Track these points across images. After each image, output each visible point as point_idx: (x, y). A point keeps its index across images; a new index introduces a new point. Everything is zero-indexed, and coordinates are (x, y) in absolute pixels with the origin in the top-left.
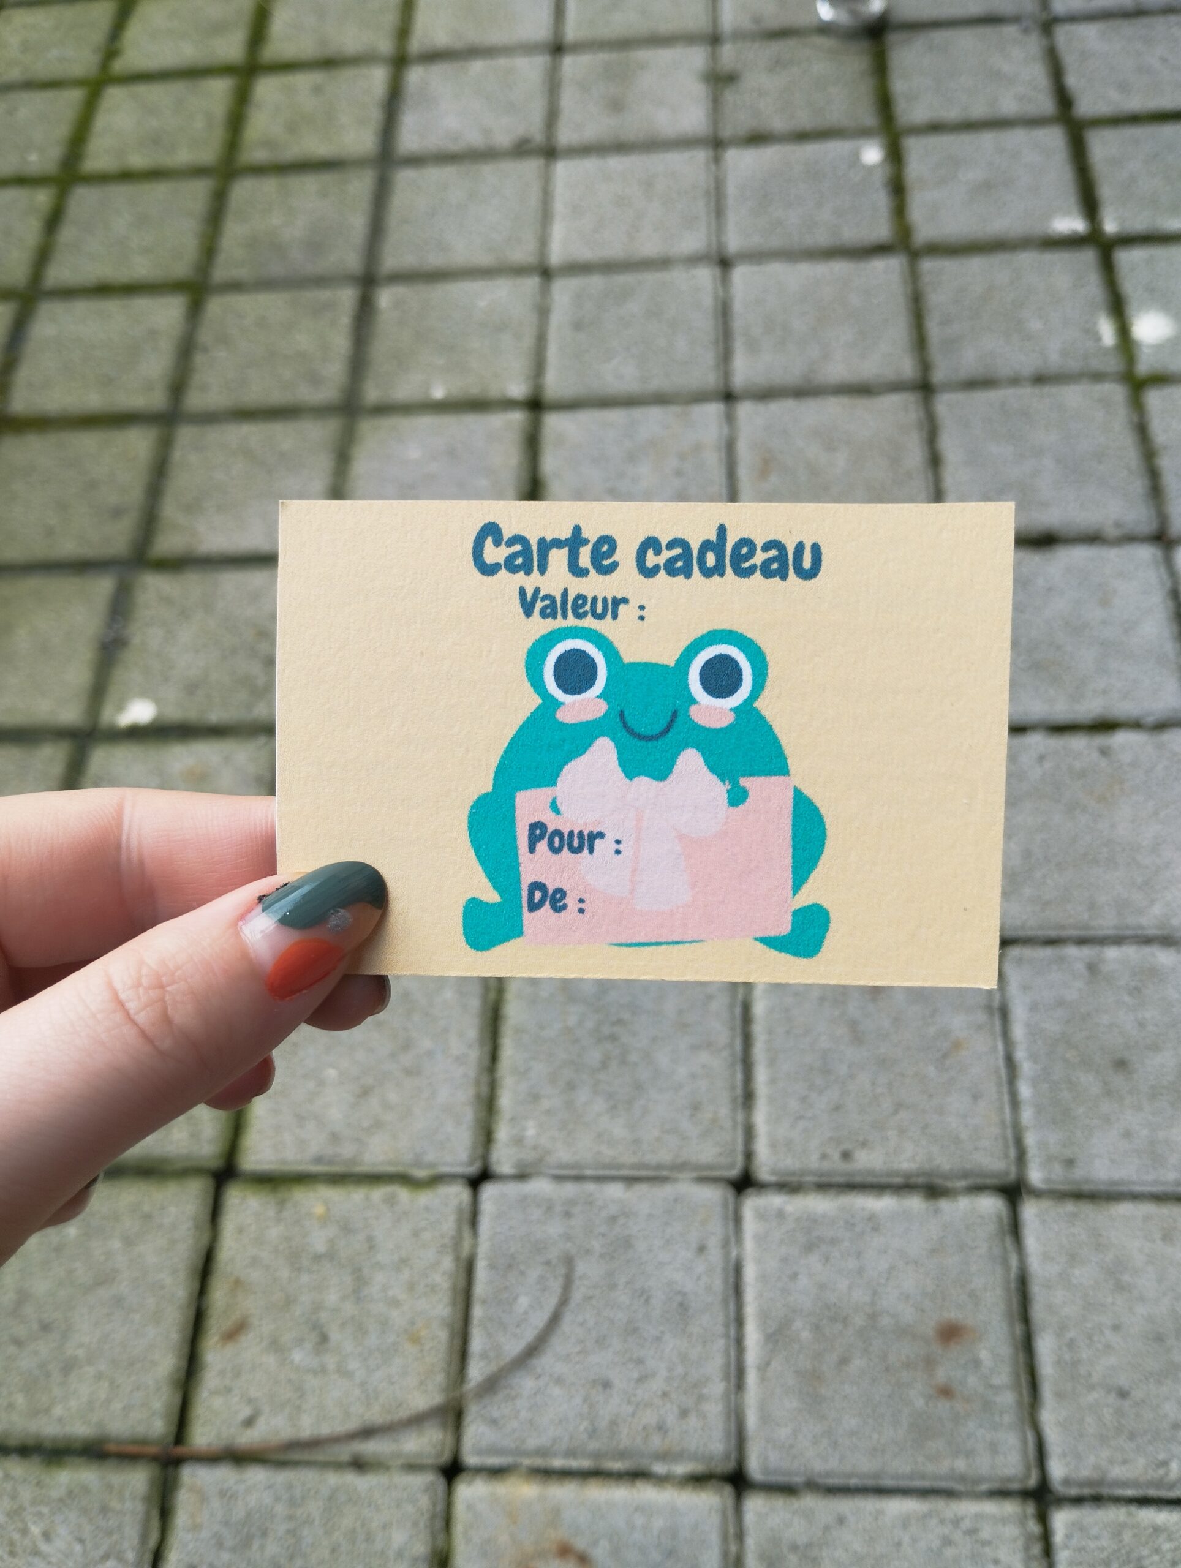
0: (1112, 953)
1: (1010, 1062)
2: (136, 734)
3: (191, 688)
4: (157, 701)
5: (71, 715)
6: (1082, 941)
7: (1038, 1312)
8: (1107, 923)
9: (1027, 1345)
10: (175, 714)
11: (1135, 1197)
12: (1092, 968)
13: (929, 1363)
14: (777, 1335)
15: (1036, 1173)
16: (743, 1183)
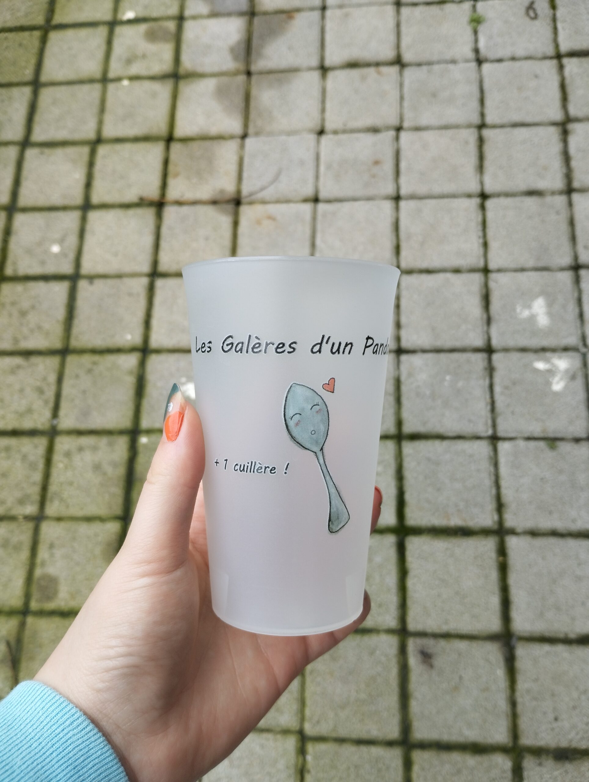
0: (436, 66)
1: (402, 98)
2: (130, 22)
3: (146, 7)
4: (136, 12)
5: (108, 17)
6: (428, 64)
7: (402, 157)
8: (435, 58)
10: (141, 15)
11: (433, 128)
12: (429, 71)
13: (370, 170)
14: (329, 167)
15: (406, 124)
16: (321, 132)
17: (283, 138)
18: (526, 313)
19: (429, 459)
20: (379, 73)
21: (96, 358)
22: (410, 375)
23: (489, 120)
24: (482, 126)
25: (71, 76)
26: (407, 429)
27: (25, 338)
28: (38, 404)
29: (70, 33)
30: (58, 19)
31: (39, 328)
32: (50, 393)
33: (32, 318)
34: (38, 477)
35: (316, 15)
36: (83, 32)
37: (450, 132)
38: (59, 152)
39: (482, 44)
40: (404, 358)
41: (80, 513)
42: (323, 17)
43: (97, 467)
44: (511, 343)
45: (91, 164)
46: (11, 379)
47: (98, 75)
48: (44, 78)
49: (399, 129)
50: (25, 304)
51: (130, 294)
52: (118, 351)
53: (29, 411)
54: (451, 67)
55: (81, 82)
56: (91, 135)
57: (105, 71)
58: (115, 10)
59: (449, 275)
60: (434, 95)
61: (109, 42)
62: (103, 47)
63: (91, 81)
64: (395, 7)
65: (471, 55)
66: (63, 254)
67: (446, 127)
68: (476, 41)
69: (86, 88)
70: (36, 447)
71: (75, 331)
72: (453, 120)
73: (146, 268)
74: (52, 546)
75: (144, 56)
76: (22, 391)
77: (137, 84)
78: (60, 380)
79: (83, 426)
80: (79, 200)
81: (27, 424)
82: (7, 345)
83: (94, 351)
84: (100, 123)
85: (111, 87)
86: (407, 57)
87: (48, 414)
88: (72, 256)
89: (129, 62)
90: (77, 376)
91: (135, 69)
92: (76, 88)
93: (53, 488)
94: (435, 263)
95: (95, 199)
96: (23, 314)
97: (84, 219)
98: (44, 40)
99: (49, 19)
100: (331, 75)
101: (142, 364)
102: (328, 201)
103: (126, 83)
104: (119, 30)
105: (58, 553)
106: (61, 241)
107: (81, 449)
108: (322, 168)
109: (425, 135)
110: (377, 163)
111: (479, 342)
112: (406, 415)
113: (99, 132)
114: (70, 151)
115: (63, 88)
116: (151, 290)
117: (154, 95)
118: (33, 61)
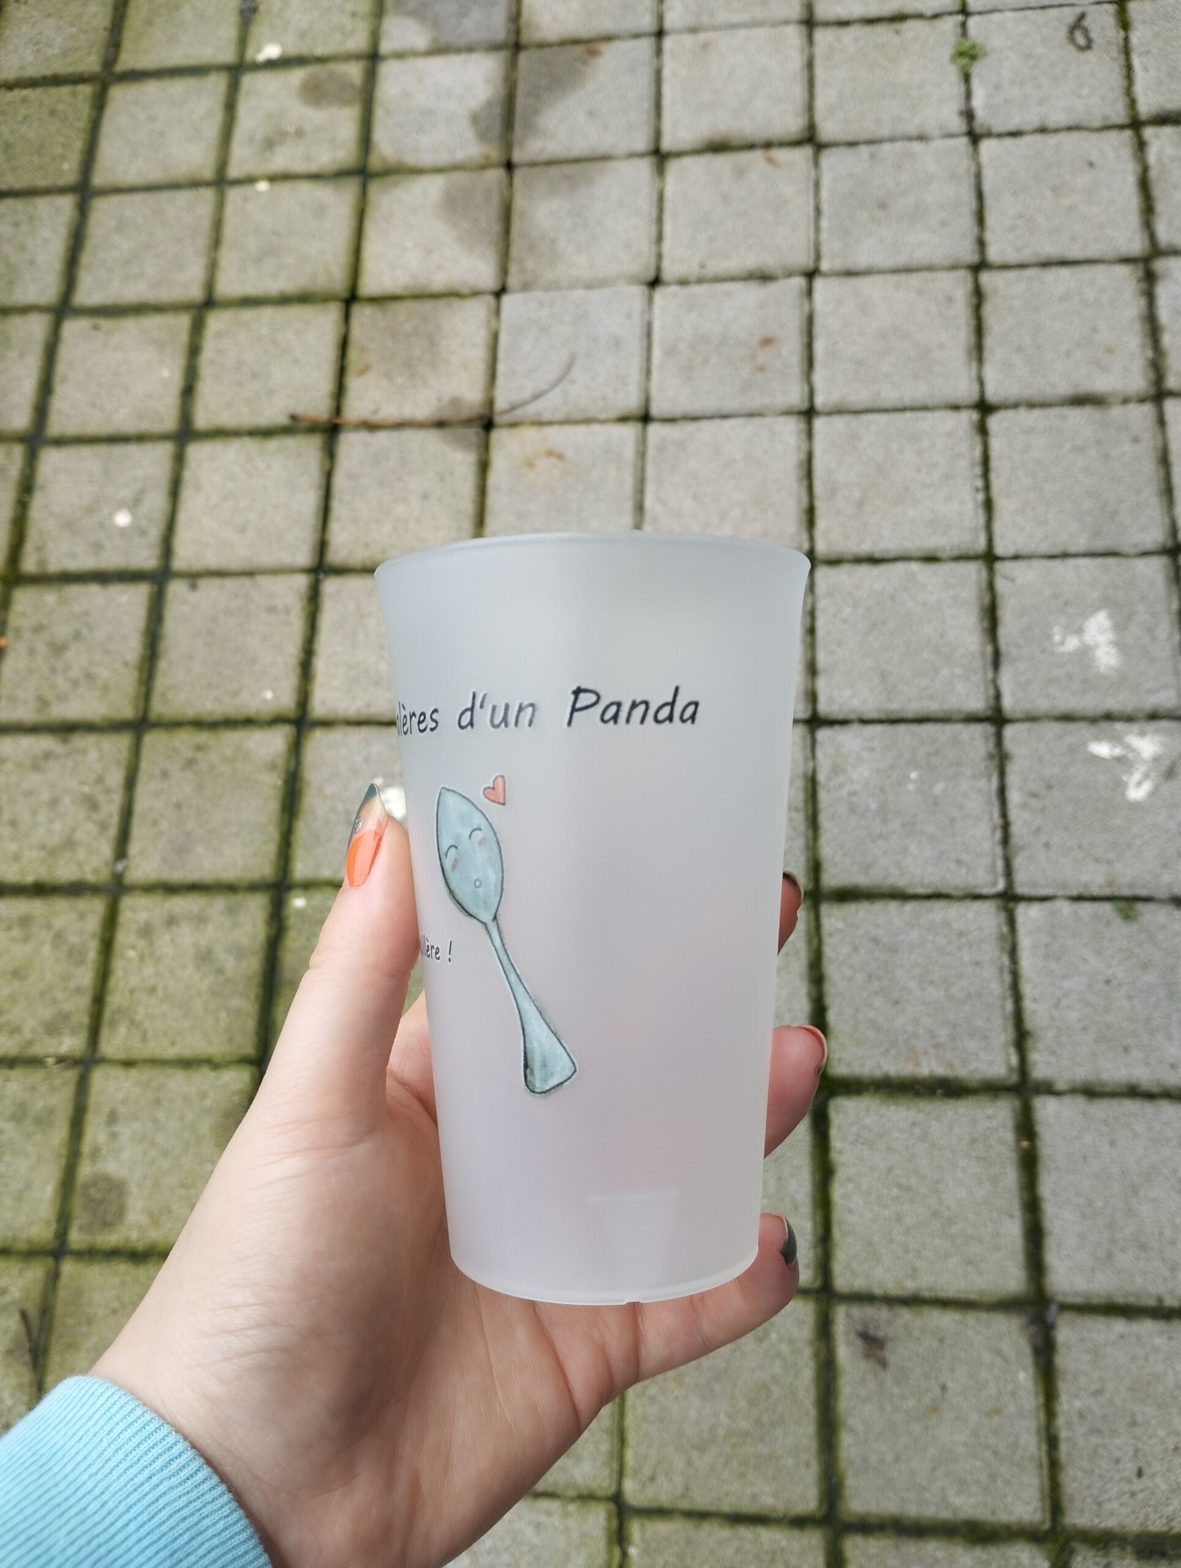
0: (887, 147)
1: (818, 211)
2: (271, 65)
3: (303, 35)
4: (282, 44)
5: (228, 56)
6: (870, 142)
7: (818, 329)
8: (885, 131)
9: (809, 346)
10: (293, 51)
11: (880, 272)
12: (873, 157)
13: (753, 357)
14: (670, 352)
15: (825, 266)
16: (655, 282)
17: (579, 293)
18: (1072, 643)
19: (876, 941)
20: (771, 161)
21: (203, 737)
22: (836, 770)
23: (993, 254)
24: (980, 266)
25: (155, 175)
26: (831, 879)
27: (61, 698)
28: (87, 831)
29: (151, 88)
30: (127, 61)
31: (90, 677)
32: (112, 809)
33: (76, 659)
34: (86, 977)
35: (646, 45)
36: (178, 87)
37: (915, 279)
38: (130, 324)
39: (978, 102)
40: (823, 734)
41: (171, 1052)
42: (659, 52)
43: (205, 957)
44: (1042, 705)
45: (194, 350)
46: (33, 780)
47: (208, 173)
48: (99, 179)
49: (811, 275)
50: (62, 631)
51: (271, 610)
52: (248, 722)
53: (70, 843)
54: (917, 147)
55: (175, 186)
56: (196, 293)
57: (222, 165)
58: (243, 42)
59: (914, 566)
60: (883, 206)
61: (230, 107)
62: (219, 116)
63: (195, 184)
64: (804, 28)
65: (957, 124)
66: (138, 530)
67: (908, 270)
68: (968, 95)
69: (184, 197)
70: (82, 916)
71: (161, 683)
72: (921, 256)
73: (304, 557)
74: (113, 1118)
75: (299, 133)
76: (54, 803)
77: (285, 188)
78: (130, 783)
79: (176, 876)
80: (169, 422)
81: (65, 872)
82: (24, 713)
83: (199, 724)
84: (213, 267)
85: (234, 195)
86: (827, 130)
87: (106, 850)
88: (155, 533)
89: (269, 144)
90: (165, 774)
91: (280, 161)
92: (164, 196)
93: (115, 1000)
94: (888, 544)
95: (202, 420)
96: (58, 649)
97: (179, 460)
98: (99, 104)
99: (109, 63)
100: (674, 167)
101: (296, 748)
102: (671, 420)
103: (262, 186)
104: (248, 81)
105: (125, 1131)
106: (134, 505)
107: (171, 921)
108: (657, 353)
109: (864, 284)
110: (767, 342)
111: (977, 703)
112: (826, 850)
113: (210, 285)
114: (152, 322)
115: (138, 198)
116: (314, 598)
117: (320, 211)
118: (78, 145)
